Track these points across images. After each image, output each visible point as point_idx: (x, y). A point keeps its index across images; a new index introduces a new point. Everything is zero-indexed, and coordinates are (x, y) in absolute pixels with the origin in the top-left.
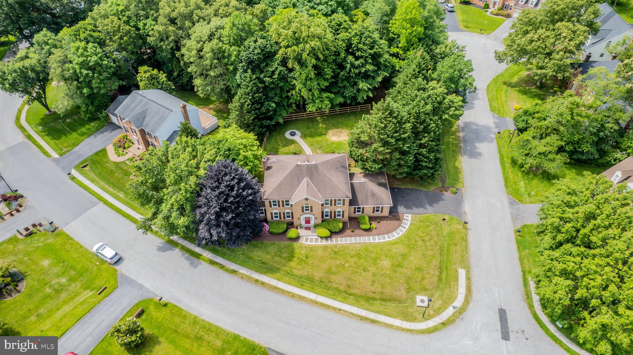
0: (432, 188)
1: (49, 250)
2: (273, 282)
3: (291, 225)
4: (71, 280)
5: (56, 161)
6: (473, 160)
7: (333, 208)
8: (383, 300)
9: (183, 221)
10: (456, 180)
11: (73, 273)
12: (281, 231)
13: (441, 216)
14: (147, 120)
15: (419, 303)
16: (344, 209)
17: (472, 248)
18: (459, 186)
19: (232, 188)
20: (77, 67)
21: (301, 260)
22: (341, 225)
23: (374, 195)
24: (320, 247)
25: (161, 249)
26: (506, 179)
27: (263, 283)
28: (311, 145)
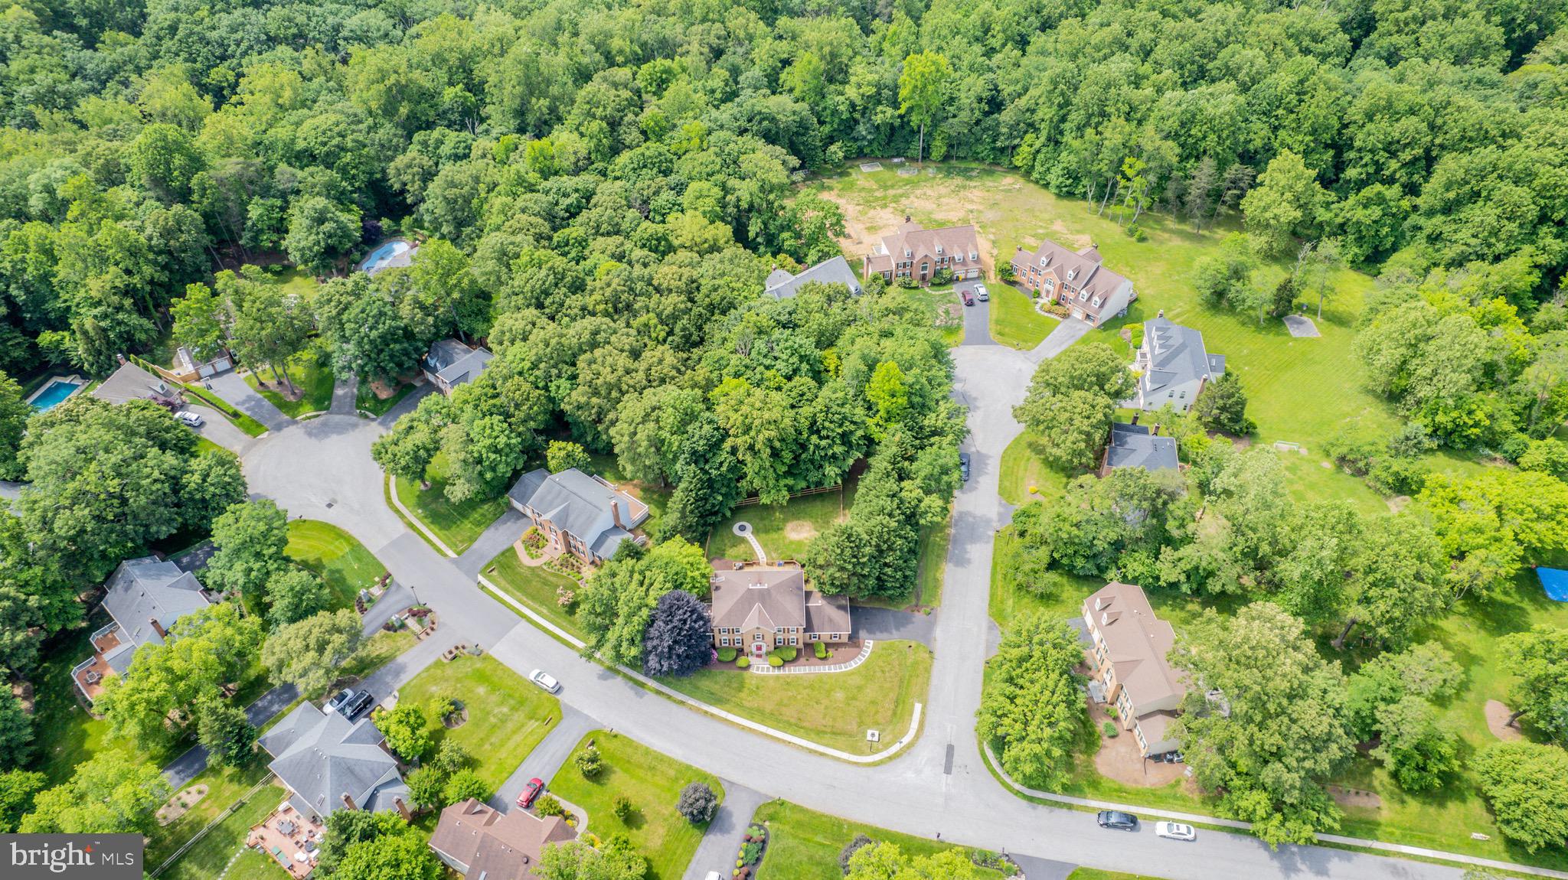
0: (903, 607)
1: (481, 677)
2: (723, 714)
3: (741, 652)
4: (513, 709)
5: (453, 561)
6: (959, 570)
7: (786, 636)
8: (834, 733)
9: (634, 651)
10: (934, 596)
11: (512, 702)
12: (730, 659)
13: (907, 643)
14: (571, 519)
15: (869, 738)
16: (798, 637)
17: (935, 681)
18: (934, 604)
19: (685, 622)
20: (484, 451)
21: (751, 691)
22: (794, 654)
23: (831, 620)
24: (772, 677)
25: (602, 677)
26: (992, 596)
27: (712, 715)
28: (764, 546)
